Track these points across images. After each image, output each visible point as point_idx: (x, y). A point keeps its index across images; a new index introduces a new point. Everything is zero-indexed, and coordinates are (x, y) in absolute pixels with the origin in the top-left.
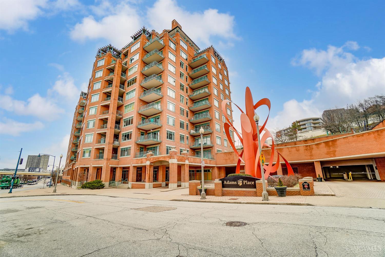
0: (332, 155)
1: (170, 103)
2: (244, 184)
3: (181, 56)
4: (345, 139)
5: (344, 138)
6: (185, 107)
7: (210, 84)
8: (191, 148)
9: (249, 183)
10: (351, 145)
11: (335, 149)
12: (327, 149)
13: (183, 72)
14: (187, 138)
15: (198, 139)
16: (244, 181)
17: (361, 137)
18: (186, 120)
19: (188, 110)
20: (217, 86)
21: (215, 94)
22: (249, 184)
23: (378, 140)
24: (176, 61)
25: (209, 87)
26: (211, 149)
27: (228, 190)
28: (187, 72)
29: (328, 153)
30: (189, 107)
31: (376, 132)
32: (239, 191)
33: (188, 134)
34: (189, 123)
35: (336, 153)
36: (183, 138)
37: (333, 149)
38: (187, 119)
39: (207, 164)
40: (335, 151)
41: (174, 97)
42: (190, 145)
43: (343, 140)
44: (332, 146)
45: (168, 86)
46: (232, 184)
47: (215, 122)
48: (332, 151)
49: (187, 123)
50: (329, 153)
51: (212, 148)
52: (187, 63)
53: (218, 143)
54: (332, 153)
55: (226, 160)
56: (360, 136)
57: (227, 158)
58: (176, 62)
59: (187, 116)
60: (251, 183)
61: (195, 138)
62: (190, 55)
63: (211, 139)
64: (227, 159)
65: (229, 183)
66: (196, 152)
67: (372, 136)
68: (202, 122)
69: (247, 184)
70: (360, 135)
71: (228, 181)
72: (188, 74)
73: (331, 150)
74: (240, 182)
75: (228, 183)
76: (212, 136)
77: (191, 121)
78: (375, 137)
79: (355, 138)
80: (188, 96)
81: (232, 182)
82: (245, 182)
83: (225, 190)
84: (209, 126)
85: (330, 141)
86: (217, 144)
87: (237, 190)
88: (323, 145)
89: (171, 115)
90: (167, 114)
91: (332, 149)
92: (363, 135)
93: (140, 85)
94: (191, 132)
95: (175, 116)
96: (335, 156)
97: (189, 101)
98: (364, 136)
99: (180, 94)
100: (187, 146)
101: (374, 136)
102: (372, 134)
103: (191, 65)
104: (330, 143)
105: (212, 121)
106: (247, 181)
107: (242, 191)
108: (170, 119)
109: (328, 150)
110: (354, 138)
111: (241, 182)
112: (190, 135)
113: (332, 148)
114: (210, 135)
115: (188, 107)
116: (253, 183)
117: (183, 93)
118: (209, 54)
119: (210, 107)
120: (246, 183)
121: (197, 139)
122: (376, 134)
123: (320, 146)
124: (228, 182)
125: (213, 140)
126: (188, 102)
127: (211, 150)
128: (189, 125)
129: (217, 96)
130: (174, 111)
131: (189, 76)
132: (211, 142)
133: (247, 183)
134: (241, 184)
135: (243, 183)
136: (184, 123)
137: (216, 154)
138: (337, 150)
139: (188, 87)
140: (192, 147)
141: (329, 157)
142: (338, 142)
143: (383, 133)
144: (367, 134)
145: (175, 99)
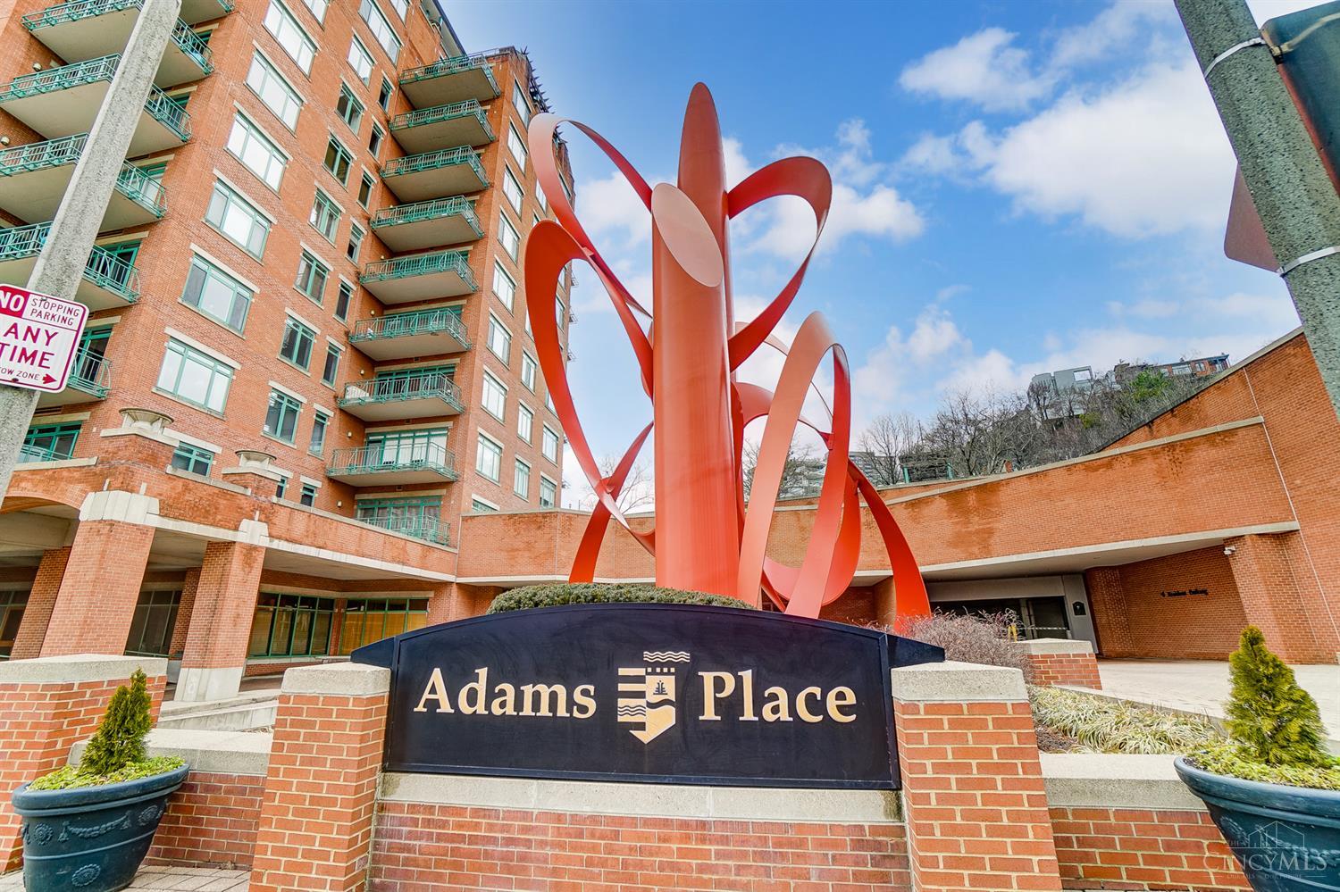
0: (976, 550)
1: (235, 198)
2: (709, 714)
3: (366, 23)
4: (1035, 479)
5: (1030, 476)
6: (335, 259)
7: (489, 192)
8: (333, 481)
9: (781, 706)
10: (1059, 503)
11: (989, 523)
12: (957, 523)
13: (360, 95)
14: (316, 422)
15: (386, 439)
16: (708, 678)
17: (1101, 470)
18: (326, 326)
19: (355, 283)
20: (520, 218)
21: (501, 244)
22: (784, 716)
23: (1171, 483)
24: (325, 19)
25: (479, 205)
26: (443, 492)
27: (459, 811)
28: (385, 114)
29: (960, 542)
30: (358, 273)
31: (1163, 449)
32: (633, 821)
33: (332, 400)
34: (343, 348)
35: (995, 540)
36: (292, 412)
37: (980, 522)
38: (339, 325)
39: (404, 564)
40: (990, 532)
41: (275, 184)
42: (328, 462)
43: (1025, 486)
44: (976, 509)
45: (236, 104)
46: (527, 711)
47: (485, 368)
48: (977, 532)
49: (335, 343)
50: (963, 542)
51: (450, 494)
52: (394, 73)
53: (486, 471)
54: (975, 538)
55: (513, 550)
56: (1100, 467)
57: (518, 544)
58: (326, 26)
59: (341, 312)
60: (815, 705)
61: (368, 431)
62: (414, 47)
63: (450, 445)
64: (517, 550)
65: (491, 696)
66: (364, 502)
67: (1149, 465)
68: (417, 359)
69: (748, 715)
70: (1099, 462)
71: (483, 673)
72: (388, 121)
73: (969, 529)
74: (651, 683)
75: (472, 695)
76: (460, 431)
77: (360, 344)
78: (1159, 472)
79: (1078, 476)
80: (369, 219)
81: (528, 690)
82: (719, 684)
83: (413, 808)
84: (451, 376)
85: (969, 489)
86: (480, 475)
87: (594, 819)
88: (941, 504)
89: (229, 263)
90: (194, 247)
91: (976, 523)
92: (1109, 463)
93: (26, 28)
94: (347, 397)
95: (259, 282)
96: (989, 555)
97: (364, 244)
98: (1117, 466)
99: (316, 183)
100: (310, 463)
101: (1155, 466)
102: (1150, 458)
103: (412, 90)
104: (972, 499)
105: (468, 356)
106: (747, 675)
107: (666, 823)
108: (210, 280)
109: (959, 527)
110: (1074, 477)
111: (670, 683)
112: (342, 410)
113: (977, 519)
114: (450, 424)
115: (352, 271)
116: (839, 702)
117: (343, 195)
118: (505, 70)
119: (469, 295)
120: (730, 707)
121: (379, 441)
122: (1165, 459)
123: (926, 511)
124: (481, 686)
125: (458, 448)
126: (358, 243)
127: (440, 497)
128: (344, 359)
129: (514, 258)
130: (256, 248)
131: (392, 136)
132: (450, 459)
133: (759, 703)
134: (658, 723)
135: (688, 700)
136: (315, 341)
137: (466, 519)
138: (996, 525)
139: (375, 179)
140: (340, 471)
141: (963, 555)
142: (1004, 495)
143: (1192, 454)
144: (1129, 460)
145: (278, 195)
